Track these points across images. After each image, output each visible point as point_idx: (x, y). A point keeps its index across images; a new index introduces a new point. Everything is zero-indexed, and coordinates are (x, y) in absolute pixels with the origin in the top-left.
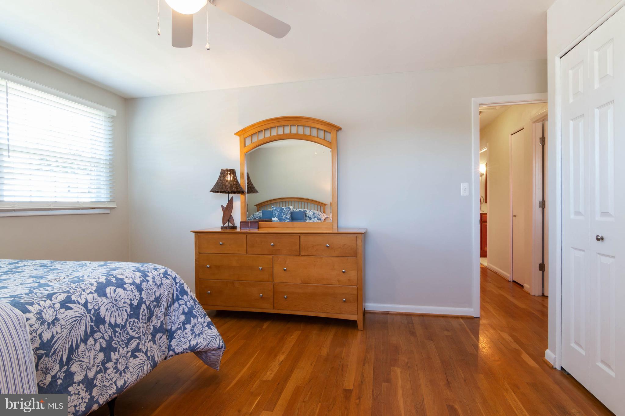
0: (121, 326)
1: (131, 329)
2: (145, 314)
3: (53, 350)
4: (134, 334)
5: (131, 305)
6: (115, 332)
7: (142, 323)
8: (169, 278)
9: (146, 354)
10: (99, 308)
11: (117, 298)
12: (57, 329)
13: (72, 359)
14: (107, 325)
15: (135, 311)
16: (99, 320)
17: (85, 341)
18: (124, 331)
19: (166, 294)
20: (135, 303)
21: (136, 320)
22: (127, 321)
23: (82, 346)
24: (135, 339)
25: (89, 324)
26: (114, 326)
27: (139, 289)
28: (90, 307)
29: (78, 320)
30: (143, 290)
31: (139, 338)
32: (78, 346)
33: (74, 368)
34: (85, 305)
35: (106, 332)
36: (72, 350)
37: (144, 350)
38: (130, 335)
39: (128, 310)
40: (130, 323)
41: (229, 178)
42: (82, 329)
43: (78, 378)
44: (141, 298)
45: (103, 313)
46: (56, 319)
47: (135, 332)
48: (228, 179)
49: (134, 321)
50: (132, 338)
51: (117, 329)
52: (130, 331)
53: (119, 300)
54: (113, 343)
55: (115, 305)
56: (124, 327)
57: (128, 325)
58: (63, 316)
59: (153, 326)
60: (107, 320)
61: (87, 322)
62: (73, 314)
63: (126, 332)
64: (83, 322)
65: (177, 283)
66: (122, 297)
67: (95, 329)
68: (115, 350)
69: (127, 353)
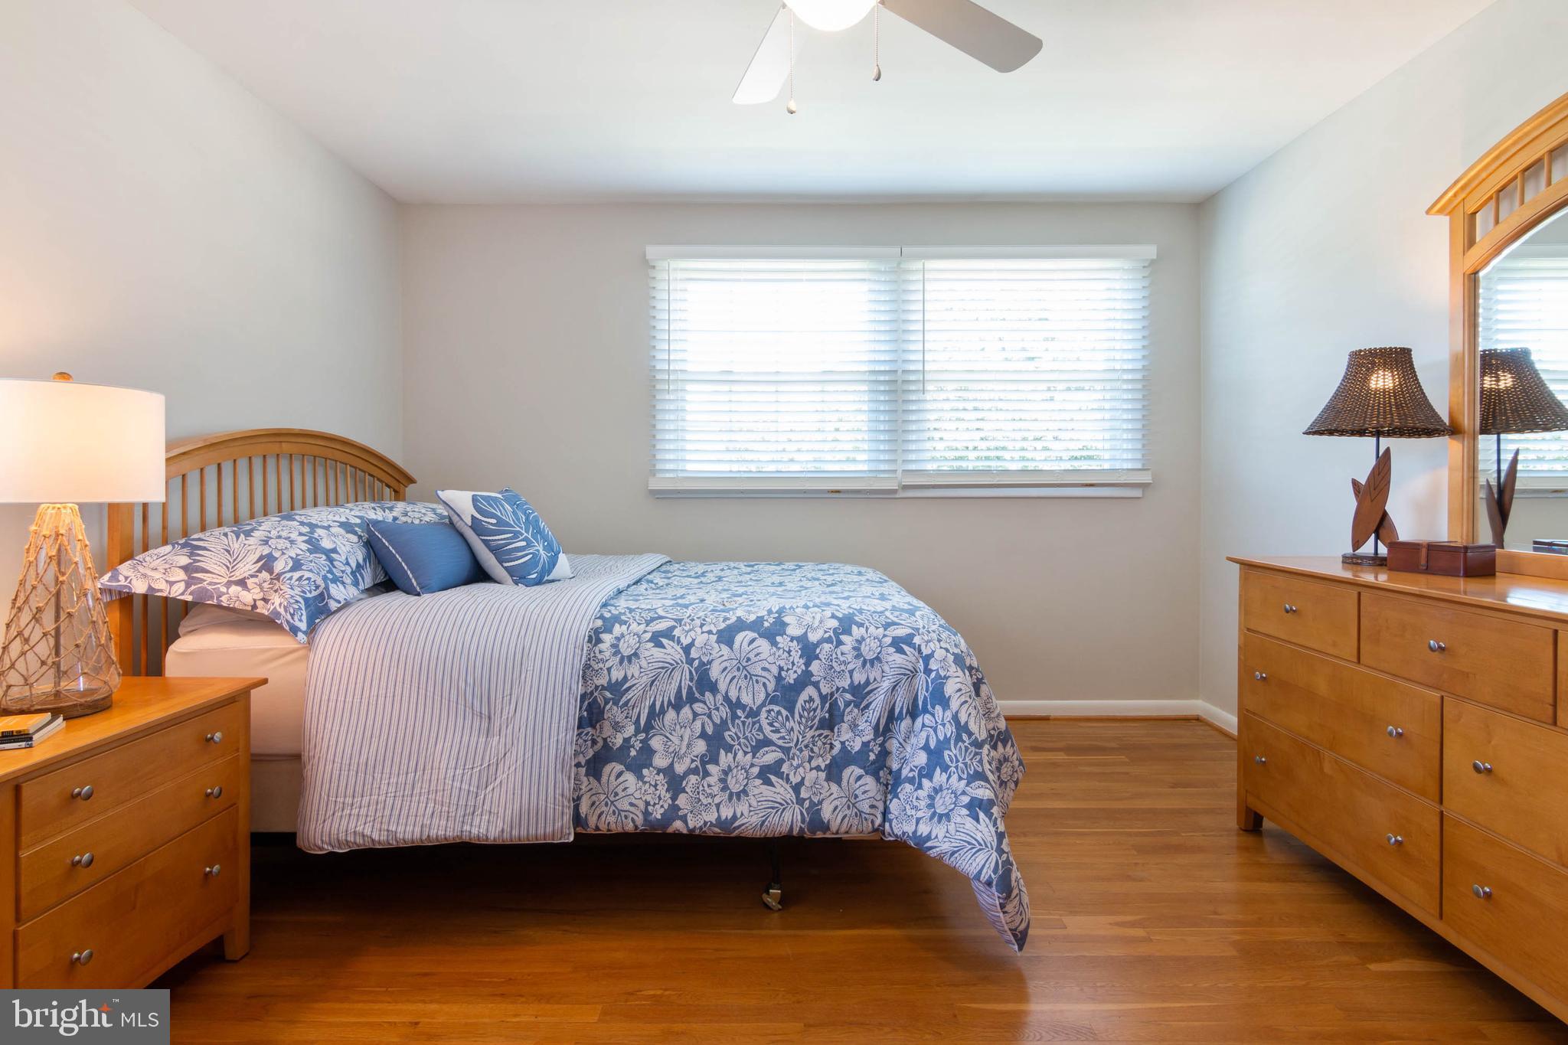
0: (748, 709)
1: (771, 725)
2: (815, 710)
3: (624, 699)
4: (774, 737)
5: (779, 678)
6: (735, 717)
7: (799, 723)
8: (908, 653)
9: (797, 788)
10: (710, 662)
11: (751, 655)
12: (633, 670)
13: (653, 728)
14: (719, 697)
15: (786, 694)
16: (704, 683)
17: (677, 706)
18: (754, 723)
19: (886, 685)
20: (791, 678)
21: (785, 713)
22: (763, 705)
23: (671, 714)
24: (774, 748)
25: (686, 682)
26: (735, 705)
27: (809, 652)
28: (694, 654)
29: (669, 668)
30: (817, 658)
31: (786, 750)
32: (663, 712)
33: (656, 743)
34: (687, 649)
35: (717, 709)
36: (655, 714)
37: (795, 780)
38: (764, 735)
39: (771, 686)
40: (769, 711)
42: (674, 686)
43: (660, 761)
44: (807, 674)
45: (715, 673)
46: (636, 655)
47: (778, 735)
49: (779, 713)
50: (767, 742)
51: (739, 712)
52: (767, 729)
53: (753, 659)
54: (726, 734)
55: (743, 667)
56: (754, 714)
57: (763, 715)
58: (647, 653)
59: (843, 743)
60: (722, 686)
61: (682, 679)
62: (662, 655)
63: (757, 726)
64: (677, 675)
65: (931, 671)
66: (762, 656)
67: (697, 695)
68: (729, 749)
69: (752, 765)
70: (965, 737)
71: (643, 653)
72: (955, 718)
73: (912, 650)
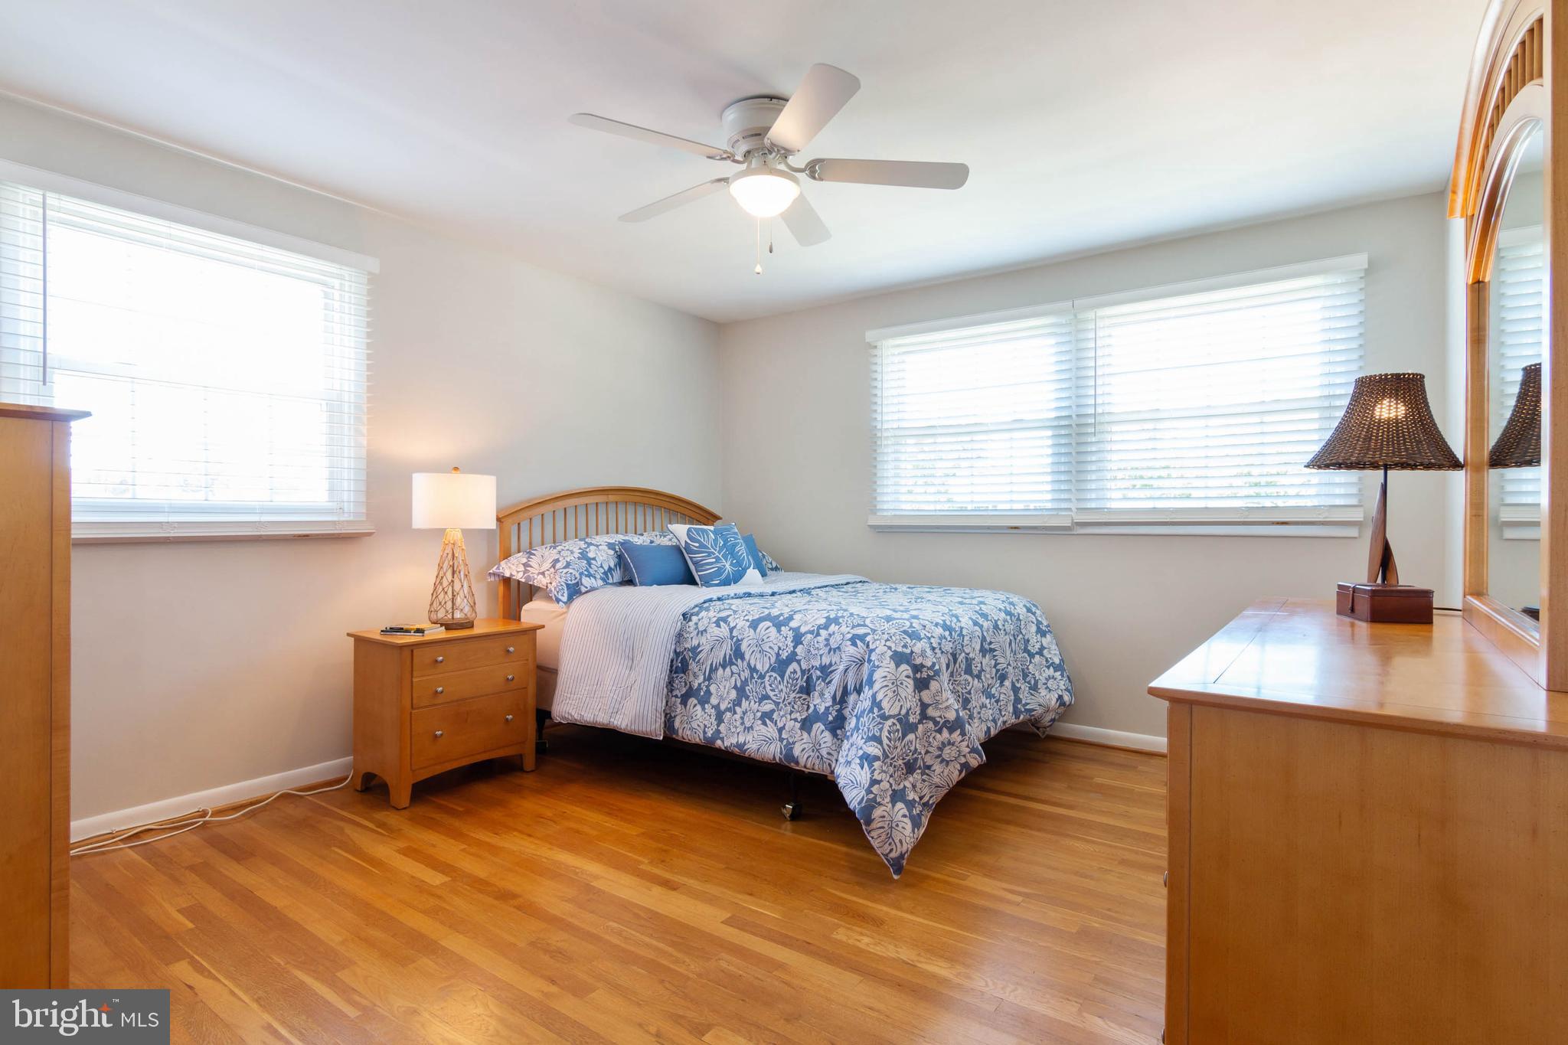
0: (759, 673)
1: (770, 685)
2: (797, 679)
3: (698, 658)
4: (771, 694)
5: (778, 655)
6: (752, 677)
7: (786, 687)
8: (859, 647)
9: (780, 730)
10: (742, 640)
11: (765, 638)
12: (703, 640)
13: (712, 679)
14: (745, 663)
15: (781, 666)
16: (738, 654)
17: (724, 667)
19: (842, 668)
20: (784, 655)
21: (779, 678)
22: (767, 672)
23: (721, 670)
24: (770, 701)
25: (729, 652)
26: (753, 670)
27: (798, 639)
28: (735, 633)
29: (720, 641)
30: (801, 643)
31: (777, 704)
32: (716, 669)
33: (713, 688)
34: (731, 630)
35: (744, 671)
36: (713, 670)
37: (780, 725)
38: (766, 692)
39: (773, 660)
40: (770, 676)
41: (1389, 410)
42: (723, 653)
43: (714, 701)
44: (794, 653)
45: (744, 647)
46: (705, 630)
47: (774, 693)
48: (1385, 415)
49: (776, 678)
50: (766, 697)
51: (755, 675)
52: (768, 688)
53: (766, 640)
54: (747, 688)
55: (759, 644)
56: (762, 677)
57: (767, 678)
58: (711, 630)
59: (815, 706)
60: (747, 657)
61: (726, 649)
62: (718, 632)
63: (763, 685)
64: (724, 645)
65: (871, 661)
66: (771, 639)
67: (734, 660)
68: (747, 698)
69: (758, 711)
70: (876, 710)
71: (709, 630)
72: (874, 696)
73: (862, 644)
